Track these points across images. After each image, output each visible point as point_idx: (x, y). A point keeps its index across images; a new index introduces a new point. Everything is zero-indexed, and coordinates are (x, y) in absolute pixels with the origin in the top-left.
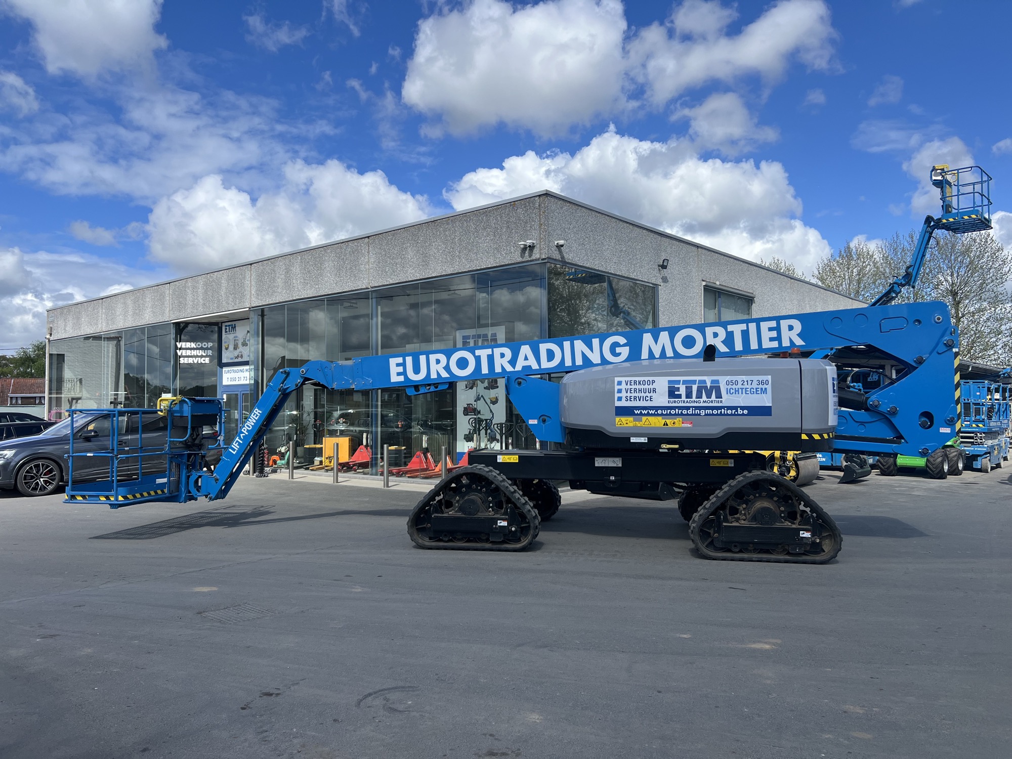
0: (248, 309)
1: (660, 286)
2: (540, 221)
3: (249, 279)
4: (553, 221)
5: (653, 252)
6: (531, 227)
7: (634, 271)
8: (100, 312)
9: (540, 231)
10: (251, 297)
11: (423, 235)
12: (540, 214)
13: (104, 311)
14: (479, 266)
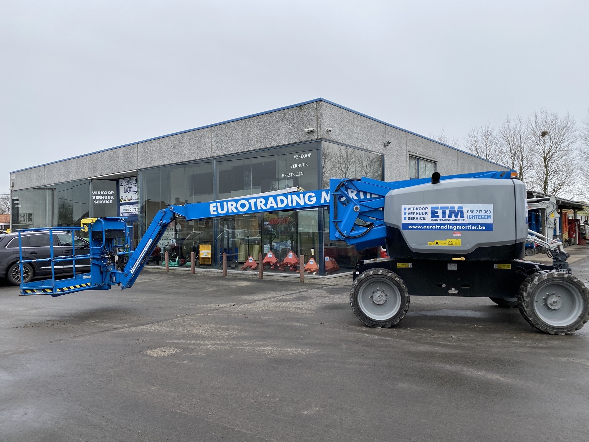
0: (136, 170)
1: (385, 155)
2: (317, 116)
3: (137, 152)
4: (325, 116)
5: (381, 134)
6: (311, 120)
7: (371, 146)
8: (44, 173)
9: (317, 122)
10: (138, 163)
11: (245, 125)
12: (317, 112)
13: (46, 172)
14: (280, 144)
